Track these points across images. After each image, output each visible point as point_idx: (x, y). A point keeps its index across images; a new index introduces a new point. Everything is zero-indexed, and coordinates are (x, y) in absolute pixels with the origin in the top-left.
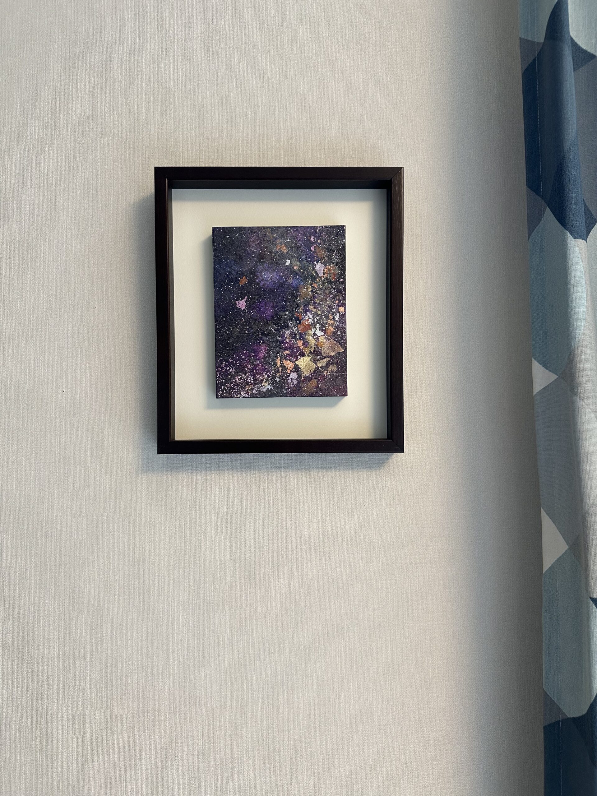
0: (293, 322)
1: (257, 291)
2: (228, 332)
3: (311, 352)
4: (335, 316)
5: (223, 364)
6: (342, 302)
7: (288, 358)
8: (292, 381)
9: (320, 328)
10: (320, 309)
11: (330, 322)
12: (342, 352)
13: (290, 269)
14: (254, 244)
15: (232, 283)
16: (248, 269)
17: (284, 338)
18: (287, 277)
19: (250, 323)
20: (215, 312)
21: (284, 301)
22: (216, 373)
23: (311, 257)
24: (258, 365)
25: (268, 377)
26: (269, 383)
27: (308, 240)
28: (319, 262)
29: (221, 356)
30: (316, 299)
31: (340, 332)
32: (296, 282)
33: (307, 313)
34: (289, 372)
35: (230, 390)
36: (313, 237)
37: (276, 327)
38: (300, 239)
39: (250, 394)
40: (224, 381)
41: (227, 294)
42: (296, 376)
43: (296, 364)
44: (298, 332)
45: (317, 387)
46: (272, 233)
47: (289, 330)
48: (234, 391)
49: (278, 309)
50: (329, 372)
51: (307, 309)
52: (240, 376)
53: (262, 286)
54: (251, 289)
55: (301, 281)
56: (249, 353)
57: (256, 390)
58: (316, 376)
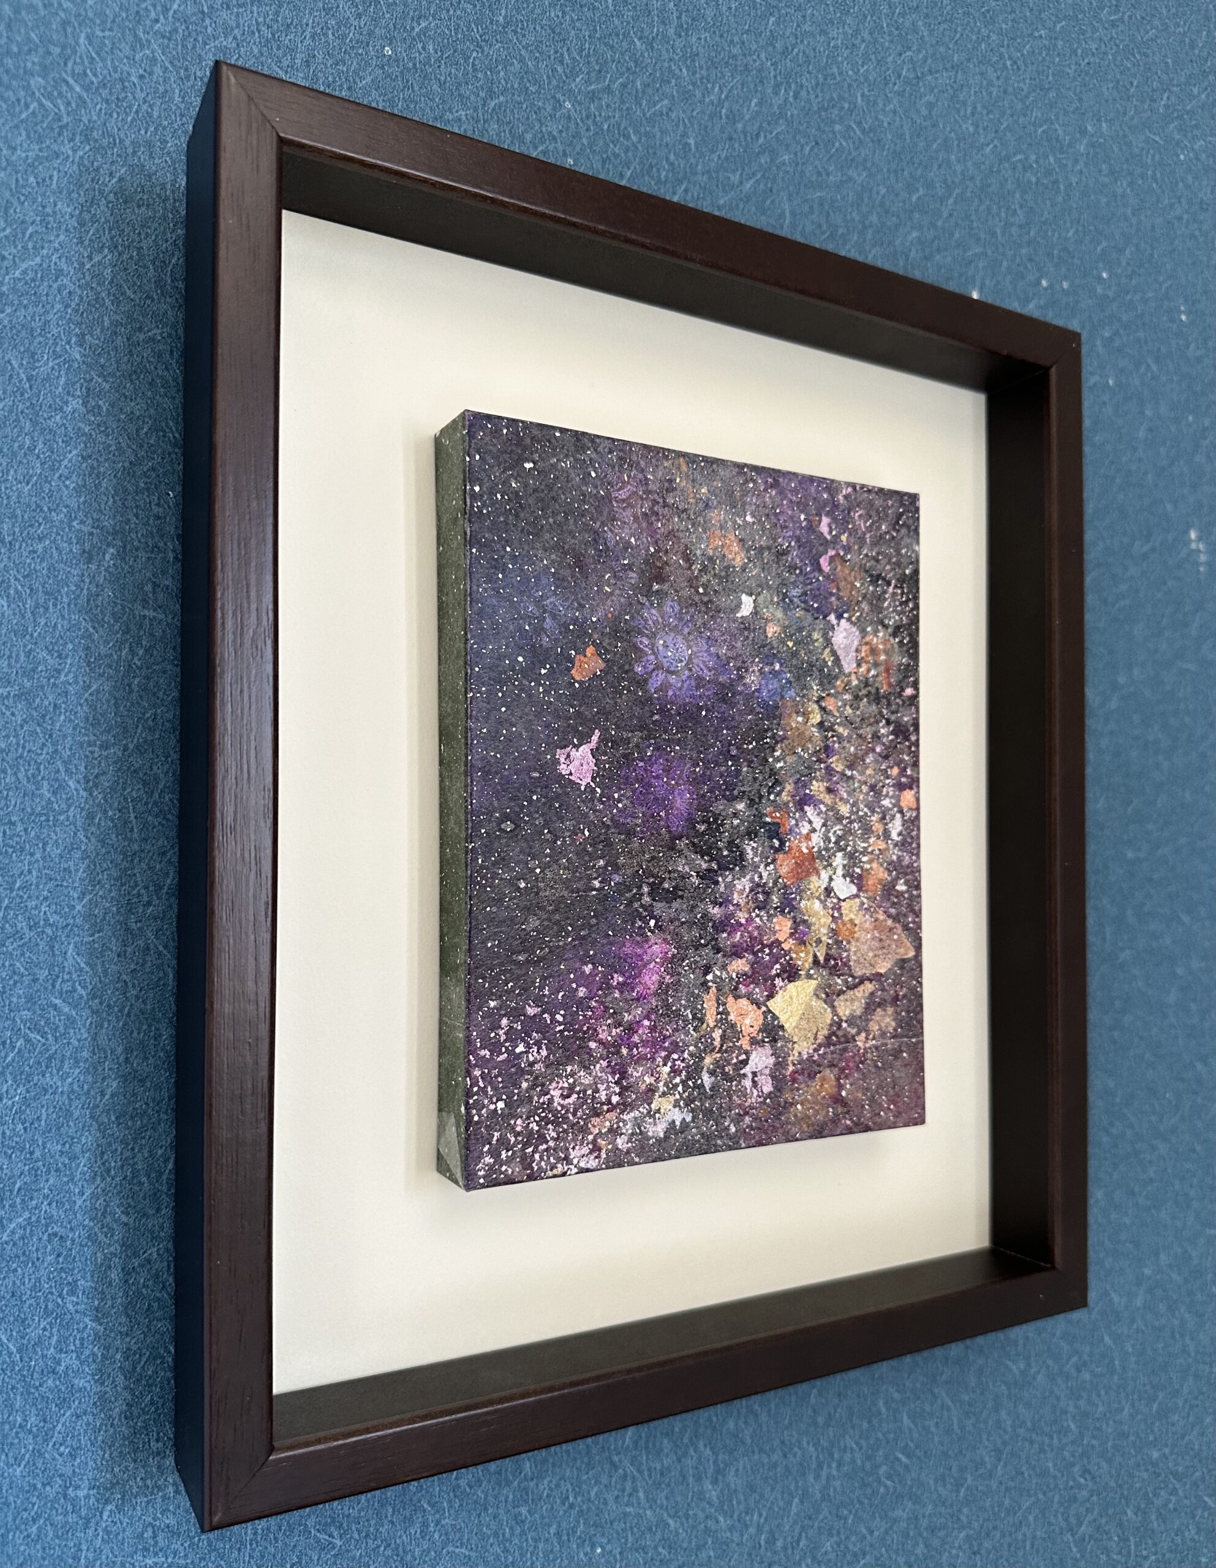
0: (763, 845)
1: (637, 711)
2: (523, 885)
4: (890, 825)
5: (500, 1027)
6: (909, 772)
7: (743, 989)
8: (754, 1084)
9: (844, 866)
10: (845, 796)
11: (875, 844)
12: (909, 960)
13: (754, 631)
14: (629, 512)
15: (543, 671)
16: (606, 616)
17: (731, 908)
18: (744, 662)
19: (609, 844)
21: (732, 758)
22: (469, 1074)
23: (820, 594)
24: (638, 1022)
25: (675, 1072)
27: (812, 528)
28: (843, 617)
29: (492, 994)
30: (834, 758)
31: (906, 883)
32: (774, 685)
33: (806, 808)
34: (746, 1046)
35: (526, 1145)
36: (825, 520)
37: (702, 863)
38: (785, 521)
39: (604, 1155)
40: (501, 1105)
41: (521, 718)
42: (770, 1062)
43: (770, 1011)
44: (775, 883)
45: (837, 1100)
46: (693, 481)
47: (748, 877)
48: (545, 1146)
49: (711, 791)
50: (874, 1038)
51: (805, 794)
52: (566, 1077)
53: (655, 692)
54: (616, 702)
55: (786, 683)
56: (605, 976)
57: (630, 1131)
58: (834, 1056)
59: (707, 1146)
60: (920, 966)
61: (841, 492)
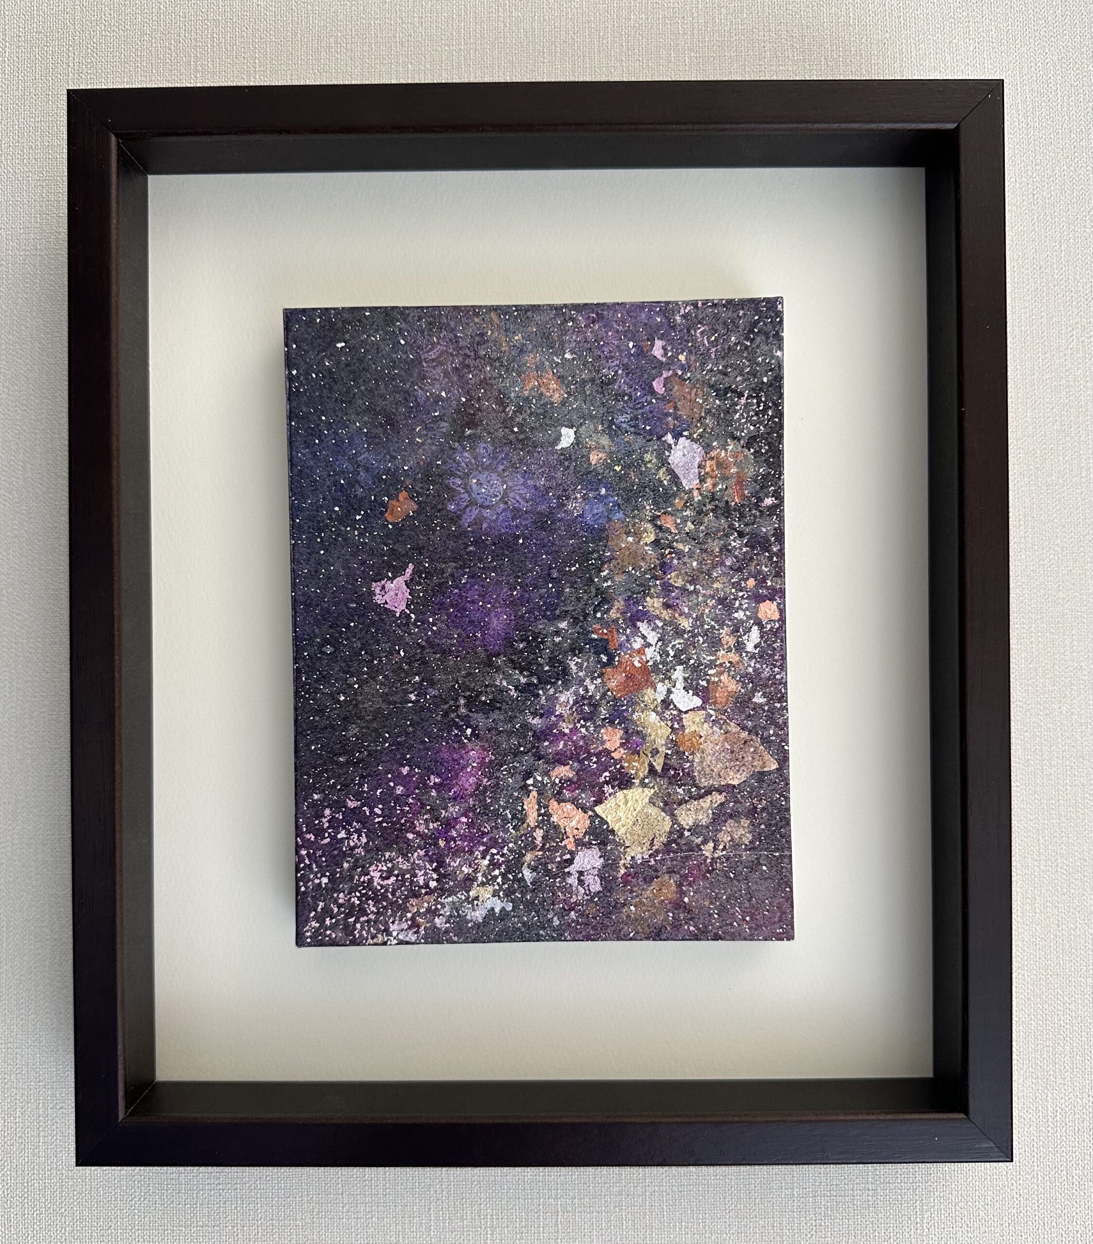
0: (587, 660)
1: (451, 544)
2: (342, 698)
3: (652, 771)
4: (746, 637)
5: (323, 816)
6: (769, 583)
7: (567, 793)
8: (581, 882)
9: (685, 679)
10: (686, 610)
11: (724, 657)
12: (770, 773)
13: (576, 460)
14: (439, 370)
15: (358, 517)
16: (418, 463)
17: (553, 718)
18: (565, 490)
19: (424, 663)
20: (295, 625)
21: (553, 580)
22: (297, 853)
23: (654, 416)
24: (455, 819)
25: (494, 865)
26: (497, 887)
27: (642, 353)
28: (682, 436)
29: (316, 788)
30: (673, 574)
31: (764, 695)
32: (600, 509)
33: (639, 624)
34: (571, 847)
35: (348, 915)
36: (659, 344)
37: (521, 678)
38: (610, 352)
39: (422, 932)
40: (325, 880)
41: (338, 558)
42: (599, 863)
43: (597, 816)
44: (604, 695)
45: (678, 905)
46: (506, 330)
47: (572, 690)
48: (365, 918)
49: (530, 612)
50: (724, 849)
51: (638, 611)
52: (385, 861)
53: (469, 526)
54: (429, 539)
55: (614, 506)
56: (421, 776)
57: (448, 914)
58: (675, 863)
59: (528, 935)
60: (786, 779)
61: (679, 312)
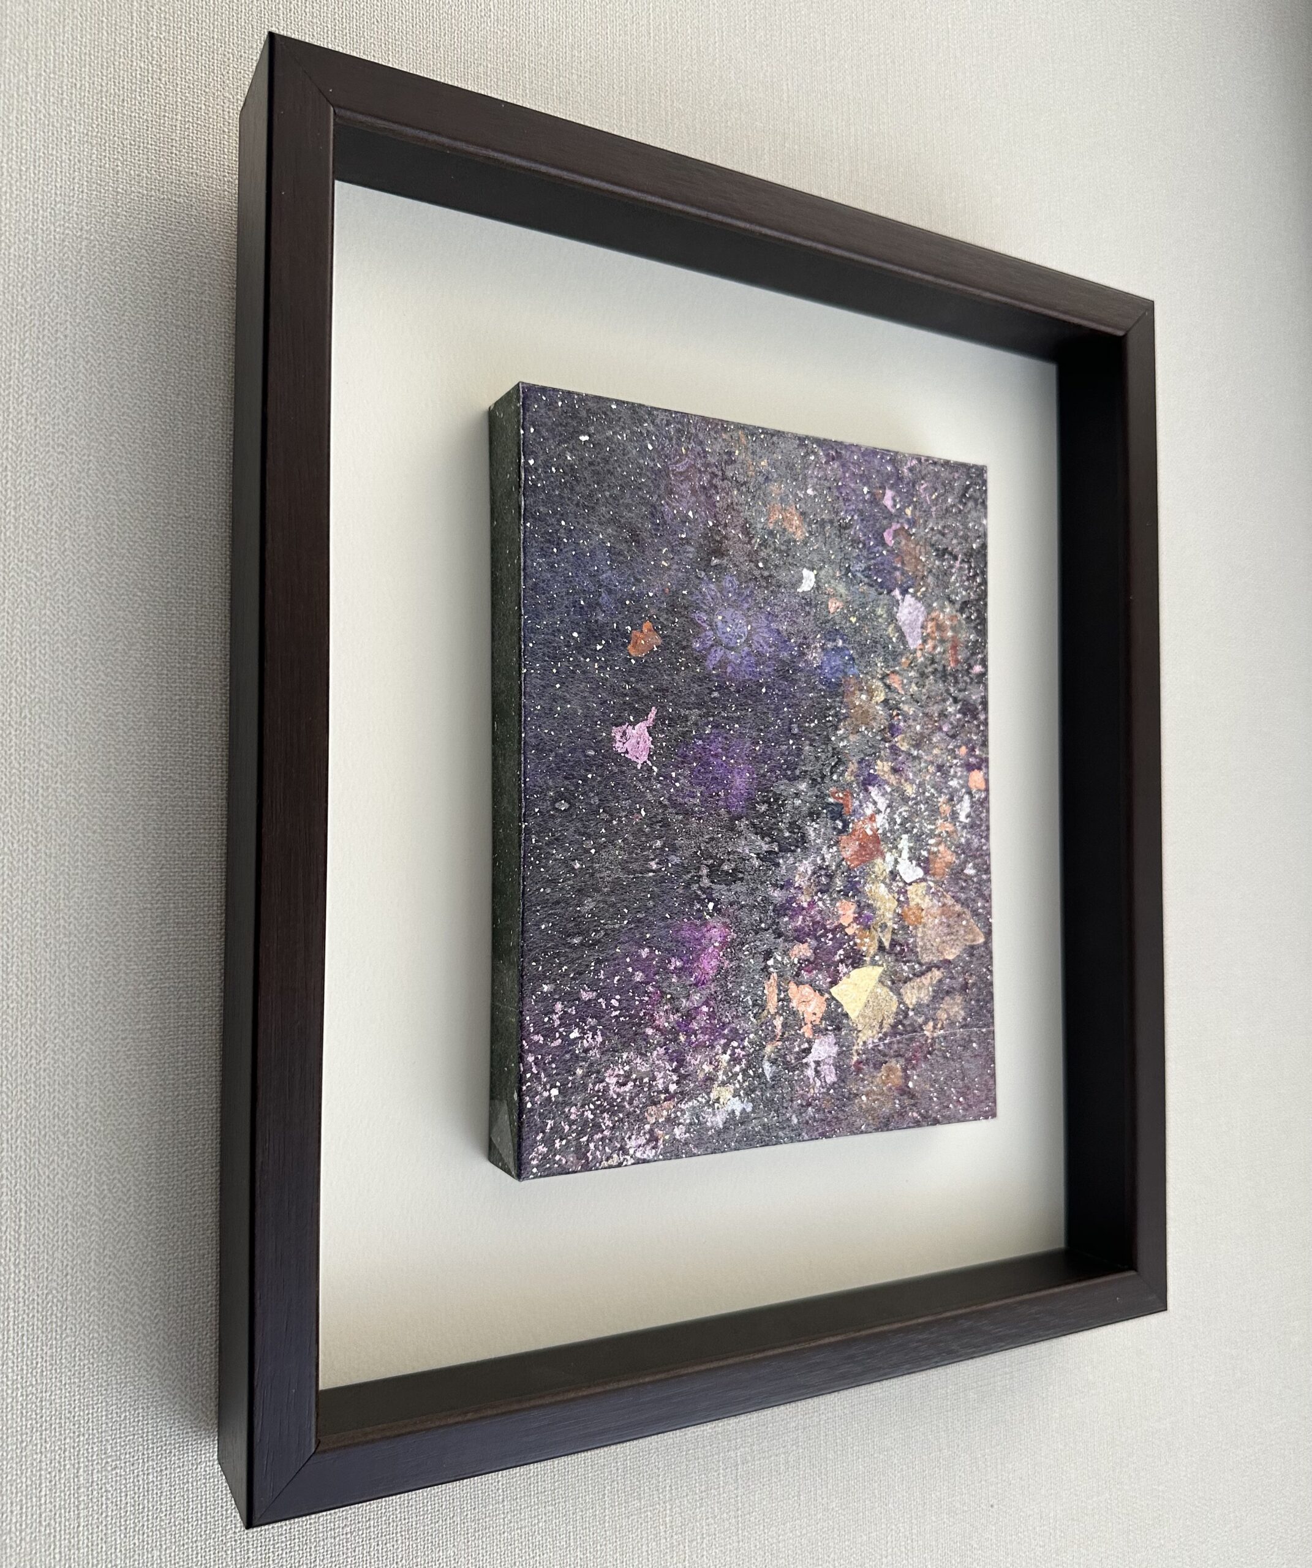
0: (825, 826)
1: (696, 687)
2: (577, 866)
4: (958, 807)
5: (554, 1012)
6: (977, 752)
7: (805, 975)
8: (817, 1074)
9: (910, 849)
10: (911, 776)
11: (943, 826)
12: (979, 946)
13: (816, 606)
14: (686, 486)
15: (599, 647)
16: (663, 590)
17: (792, 891)
18: (805, 638)
19: (666, 824)
20: (524, 774)
21: (793, 736)
23: (885, 569)
24: (696, 1008)
25: (734, 1060)
27: (875, 501)
28: (908, 592)
29: (546, 977)
30: (900, 737)
31: (974, 867)
32: (837, 662)
33: (870, 788)
34: (809, 1034)
35: (581, 1134)
36: (889, 493)
37: (763, 844)
38: (848, 494)
39: (661, 1146)
40: (555, 1092)
41: (576, 694)
42: (834, 1051)
43: (833, 998)
44: (839, 866)
45: (904, 1091)
46: (753, 453)
47: (810, 859)
48: (600, 1135)
49: (771, 770)
50: (942, 1028)
51: (869, 774)
52: (623, 1064)
53: (714, 669)
54: (673, 679)
55: (849, 660)
56: (662, 960)
57: (688, 1121)
58: (901, 1045)
59: (766, 1138)
60: (991, 953)
61: (906, 464)
